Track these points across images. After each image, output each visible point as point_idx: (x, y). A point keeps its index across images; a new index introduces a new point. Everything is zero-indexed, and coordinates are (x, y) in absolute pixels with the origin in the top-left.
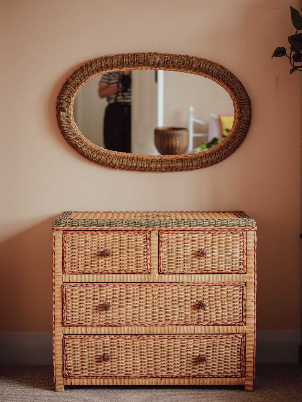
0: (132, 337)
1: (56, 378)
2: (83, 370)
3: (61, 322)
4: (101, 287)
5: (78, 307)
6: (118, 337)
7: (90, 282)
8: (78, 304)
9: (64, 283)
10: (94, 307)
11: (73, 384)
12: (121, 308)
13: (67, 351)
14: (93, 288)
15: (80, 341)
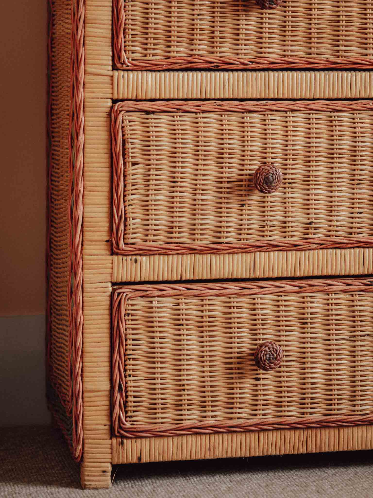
0: (348, 285)
1: (86, 441)
2: (181, 405)
3: (107, 238)
4: (245, 115)
5: (165, 184)
6: (300, 287)
7: (208, 97)
8: (165, 173)
9: (115, 101)
10: (221, 182)
11: (145, 459)
12: (311, 187)
13: (126, 340)
14: (219, 117)
15: (171, 305)
